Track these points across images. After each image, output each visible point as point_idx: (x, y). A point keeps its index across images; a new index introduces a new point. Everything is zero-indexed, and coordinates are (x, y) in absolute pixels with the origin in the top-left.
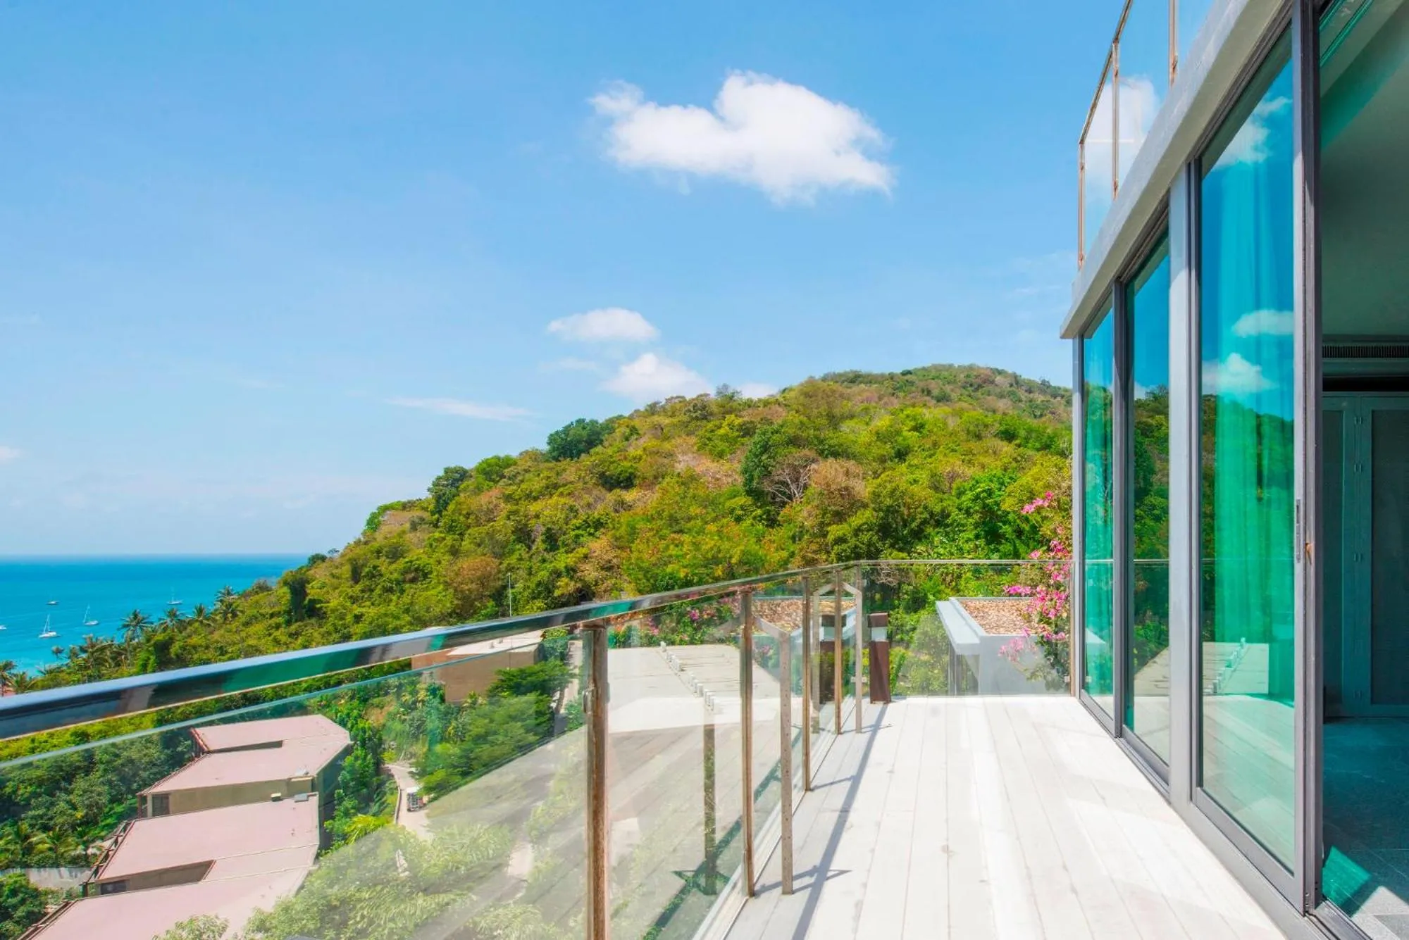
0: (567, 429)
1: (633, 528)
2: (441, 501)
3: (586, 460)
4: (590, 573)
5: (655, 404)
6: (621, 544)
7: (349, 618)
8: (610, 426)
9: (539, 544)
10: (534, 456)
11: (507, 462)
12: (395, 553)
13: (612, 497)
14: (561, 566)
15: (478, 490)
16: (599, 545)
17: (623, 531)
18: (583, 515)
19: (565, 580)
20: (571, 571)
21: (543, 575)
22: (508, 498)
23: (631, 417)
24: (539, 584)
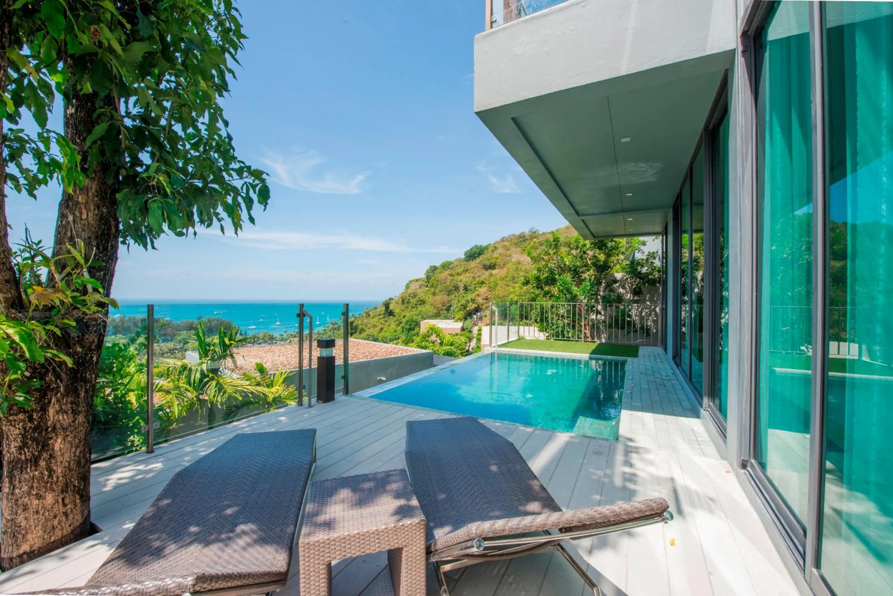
0: (471, 249)
1: (496, 284)
2: (428, 278)
3: (478, 260)
4: (480, 300)
5: (503, 238)
6: (491, 289)
7: (402, 317)
8: (487, 248)
9: (462, 291)
10: (459, 260)
11: (450, 263)
12: (415, 295)
13: (487, 273)
14: (469, 299)
15: (440, 273)
16: (483, 290)
17: (492, 284)
18: (477, 280)
19: (471, 304)
20: (473, 301)
21: (463, 302)
22: (451, 275)
23: (495, 244)
24: (462, 305)
